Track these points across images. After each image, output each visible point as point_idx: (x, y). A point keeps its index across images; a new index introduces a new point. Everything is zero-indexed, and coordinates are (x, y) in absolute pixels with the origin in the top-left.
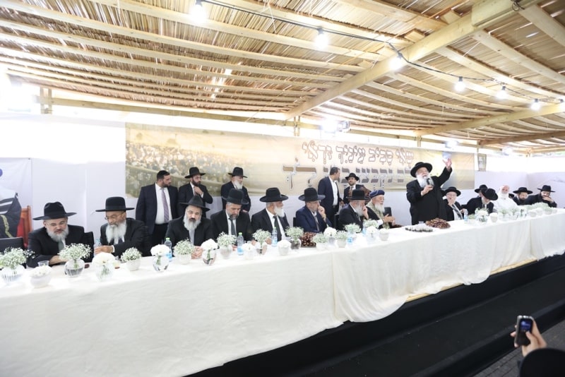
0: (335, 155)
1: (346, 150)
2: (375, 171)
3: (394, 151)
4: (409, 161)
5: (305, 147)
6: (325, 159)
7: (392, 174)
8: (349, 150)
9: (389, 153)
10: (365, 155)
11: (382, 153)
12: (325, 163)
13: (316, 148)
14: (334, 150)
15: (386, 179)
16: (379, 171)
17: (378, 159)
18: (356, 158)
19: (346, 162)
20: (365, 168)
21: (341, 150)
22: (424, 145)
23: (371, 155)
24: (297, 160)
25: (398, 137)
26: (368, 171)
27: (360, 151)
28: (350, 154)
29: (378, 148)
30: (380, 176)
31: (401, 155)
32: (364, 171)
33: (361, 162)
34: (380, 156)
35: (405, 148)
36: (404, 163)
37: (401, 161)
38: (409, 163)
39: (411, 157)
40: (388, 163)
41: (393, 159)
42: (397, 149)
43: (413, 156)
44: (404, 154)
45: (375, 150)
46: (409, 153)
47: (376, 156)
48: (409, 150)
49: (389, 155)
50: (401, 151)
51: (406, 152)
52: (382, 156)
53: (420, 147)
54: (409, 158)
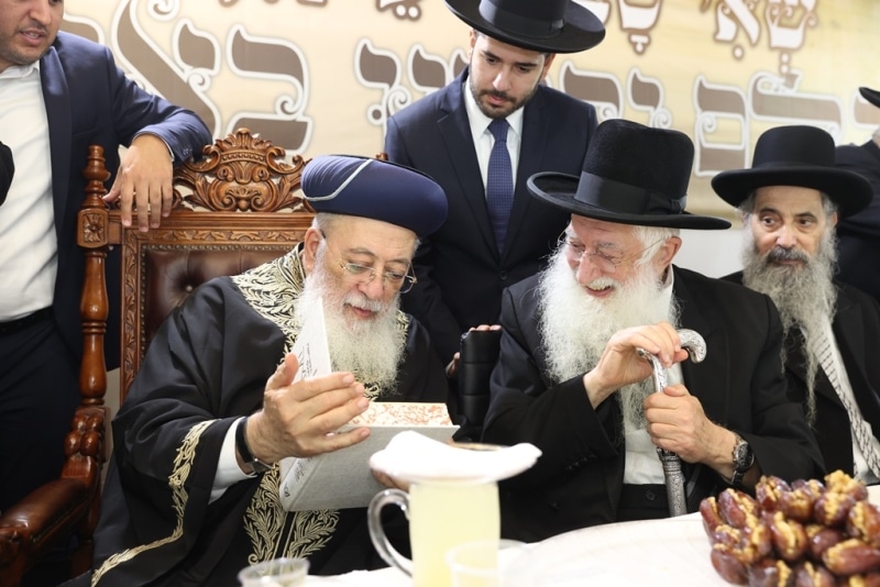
33: (409, 9)
36: (749, 52)
37: (728, 29)
38: (783, 50)
39: (799, 13)
40: (624, 36)
41: (666, 11)
43: (817, 4)
54: (782, 16)
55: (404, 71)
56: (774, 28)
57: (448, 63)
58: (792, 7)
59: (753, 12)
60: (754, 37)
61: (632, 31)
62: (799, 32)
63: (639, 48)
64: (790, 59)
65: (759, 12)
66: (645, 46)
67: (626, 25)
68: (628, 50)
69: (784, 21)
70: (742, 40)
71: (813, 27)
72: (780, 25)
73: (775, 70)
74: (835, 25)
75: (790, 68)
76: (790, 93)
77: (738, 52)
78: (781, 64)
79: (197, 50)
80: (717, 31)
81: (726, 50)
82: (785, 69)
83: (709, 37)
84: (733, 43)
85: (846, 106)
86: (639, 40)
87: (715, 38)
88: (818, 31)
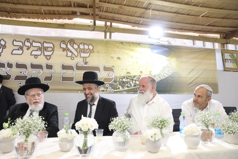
2: (19, 66)
3: (57, 44)
4: (83, 55)
7: (52, 71)
9: (46, 45)
10: (5, 47)
11: (34, 44)
15: (41, 77)
16: (29, 66)
17: (27, 52)
22: (116, 36)
23: (17, 48)
26: (10, 65)
29: (28, 40)
30: (30, 72)
32: (2, 65)
34: (32, 48)
35: (78, 39)
36: (75, 58)
37: (70, 54)
38: (84, 57)
39: (88, 50)
40: (45, 57)
41: (55, 52)
42: (63, 40)
43: (93, 48)
44: (76, 46)
45: (23, 42)
46: (85, 45)
47: (25, 48)
48: (84, 42)
49: (48, 47)
50: (70, 43)
51: (78, 44)
52: (36, 49)
53: (110, 40)
54: (84, 51)
57: (6, 64)
58: (87, 49)
59: (76, 51)
60: (76, 54)
61: (46, 56)
62: (89, 54)
63: (48, 59)
64: (86, 59)
65: (78, 50)
66: (49, 58)
67: (45, 55)
68: (46, 59)
69: (85, 52)
70: (73, 56)
71: (92, 53)
72: (83, 53)
73: (82, 61)
74: (98, 52)
75: (86, 61)
76: (85, 65)
77: (73, 58)
78: (84, 60)
80: (67, 54)
81: (70, 58)
82: (85, 61)
83: (65, 56)
84: (71, 57)
85: (101, 68)
86: (48, 57)
87: (67, 56)
88: (93, 53)
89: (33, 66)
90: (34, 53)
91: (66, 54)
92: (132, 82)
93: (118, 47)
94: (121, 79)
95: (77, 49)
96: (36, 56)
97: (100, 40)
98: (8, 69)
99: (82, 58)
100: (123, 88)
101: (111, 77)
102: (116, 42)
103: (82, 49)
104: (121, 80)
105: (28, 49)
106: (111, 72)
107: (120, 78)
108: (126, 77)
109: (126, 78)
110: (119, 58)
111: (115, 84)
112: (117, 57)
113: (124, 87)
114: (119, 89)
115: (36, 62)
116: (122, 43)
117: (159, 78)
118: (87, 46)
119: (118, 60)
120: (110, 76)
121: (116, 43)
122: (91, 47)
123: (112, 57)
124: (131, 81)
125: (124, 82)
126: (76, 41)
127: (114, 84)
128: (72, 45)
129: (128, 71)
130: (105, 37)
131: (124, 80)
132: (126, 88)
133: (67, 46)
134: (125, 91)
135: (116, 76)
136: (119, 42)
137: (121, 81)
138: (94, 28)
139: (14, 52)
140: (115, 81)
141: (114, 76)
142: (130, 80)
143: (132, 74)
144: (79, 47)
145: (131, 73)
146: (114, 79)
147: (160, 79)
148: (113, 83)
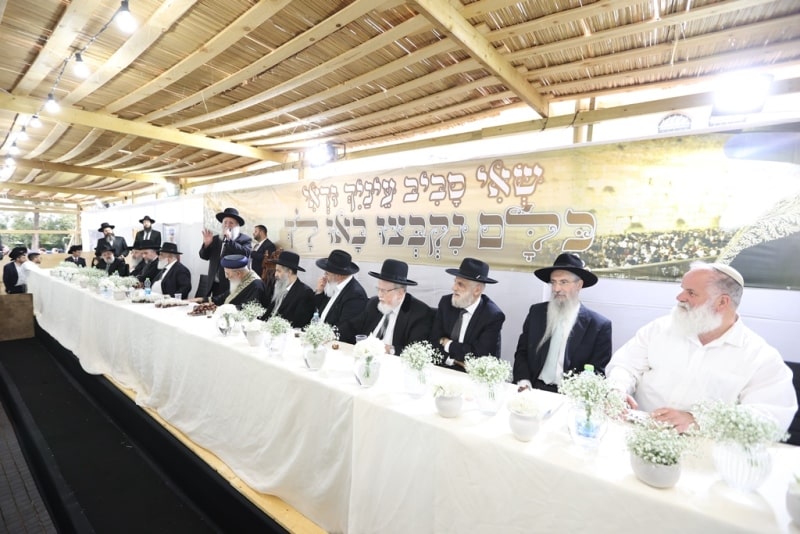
0: (343, 198)
1: (360, 188)
2: (417, 221)
3: (470, 173)
4: (521, 190)
5: (306, 193)
6: (328, 207)
7: (464, 227)
8: (364, 188)
9: (452, 179)
10: (394, 191)
11: (435, 180)
12: (328, 212)
13: (317, 192)
14: (341, 191)
15: (447, 238)
16: (427, 221)
17: (424, 196)
18: (377, 199)
19: (360, 208)
20: (395, 216)
21: (352, 189)
22: (606, 131)
23: (410, 190)
24: (297, 212)
25: (477, 135)
26: (402, 221)
27: (386, 185)
28: (366, 194)
29: (424, 173)
30: (429, 231)
31: (493, 176)
32: (392, 222)
33: (388, 205)
34: (431, 188)
35: (510, 157)
36: (505, 198)
37: (494, 192)
38: (522, 196)
39: (532, 179)
40: (450, 202)
41: (467, 190)
42: (480, 165)
43: (543, 173)
44: (506, 174)
45: (418, 178)
46: (526, 168)
47: (421, 189)
48: (524, 161)
49: (455, 183)
50: (495, 166)
51: (511, 168)
52: (437, 188)
53: (589, 143)
54: (523, 181)
55: (387, 222)
56: (518, 188)
57: (397, 218)
58: (529, 177)
59: (507, 183)
60: (507, 191)
61: (453, 200)
62: (533, 187)
63: (456, 205)
64: (527, 199)
65: (511, 182)
66: (458, 204)
68: (453, 206)
69: (524, 184)
70: (501, 195)
71: (540, 183)
72: (521, 186)
73: (519, 204)
74: (555, 180)
75: (527, 203)
76: (526, 213)
77: (500, 200)
78: (522, 201)
79: (347, 223)
80: (490, 193)
81: (495, 200)
82: (524, 204)
83: (486, 196)
84: (497, 197)
85: (562, 216)
86: (457, 202)
87: (489, 196)
88: (544, 185)
89: (435, 220)
90: (435, 196)
91: (487, 192)
92: (648, 249)
93: (608, 161)
94: (614, 241)
95: (509, 179)
96: (437, 202)
97: (561, 150)
98: (400, 227)
99: (519, 199)
100: (619, 265)
101: (585, 238)
102: (603, 148)
103: (518, 178)
104: (612, 244)
105: (425, 190)
106: (586, 227)
107: (610, 240)
108: (630, 238)
109: (627, 239)
110: (610, 189)
111: (596, 255)
112: (603, 187)
113: (622, 263)
114: (606, 266)
115: (438, 212)
116: (621, 147)
117: (751, 236)
118: (530, 170)
119: (608, 193)
120: (582, 234)
121: (604, 150)
122: (538, 171)
123: (591, 189)
124: (644, 246)
125: (620, 250)
126: (506, 163)
127: (592, 255)
128: (498, 172)
129: (634, 221)
130: (576, 138)
131: (623, 244)
132: (628, 266)
133: (488, 174)
134: (625, 272)
135: (599, 235)
136: (613, 144)
137: (614, 248)
138: (545, 122)
139: (408, 198)
140: (596, 248)
141: (593, 236)
142: (642, 243)
143: (648, 229)
144: (512, 173)
145: (643, 224)
146: (595, 241)
147: (756, 242)
148: (591, 252)
